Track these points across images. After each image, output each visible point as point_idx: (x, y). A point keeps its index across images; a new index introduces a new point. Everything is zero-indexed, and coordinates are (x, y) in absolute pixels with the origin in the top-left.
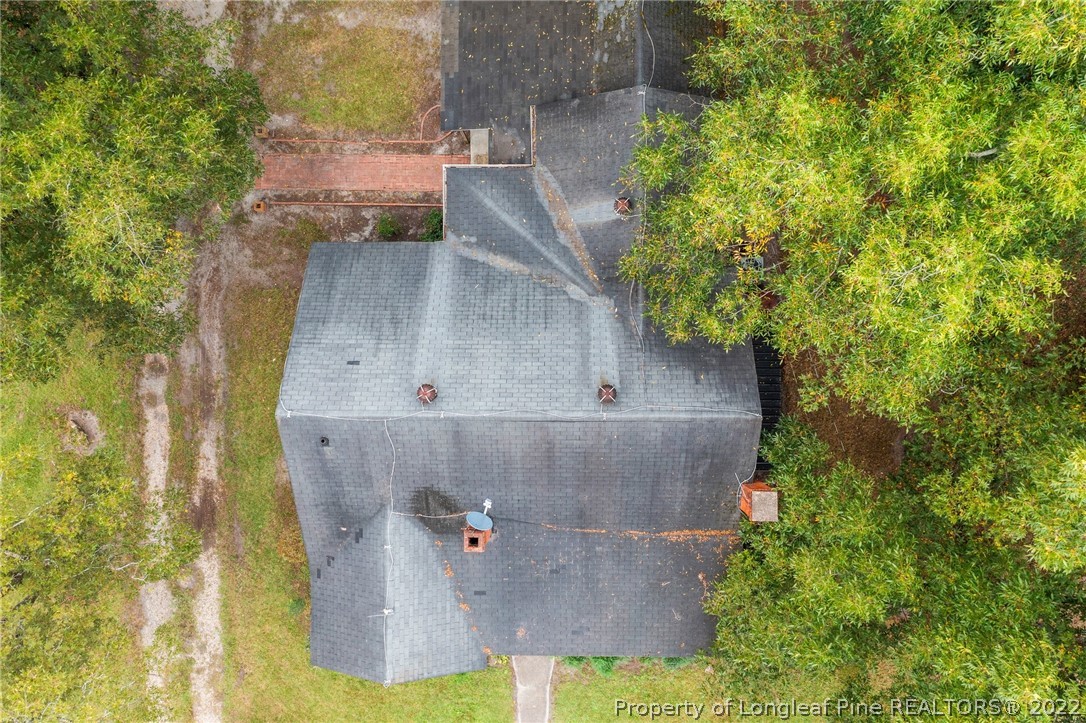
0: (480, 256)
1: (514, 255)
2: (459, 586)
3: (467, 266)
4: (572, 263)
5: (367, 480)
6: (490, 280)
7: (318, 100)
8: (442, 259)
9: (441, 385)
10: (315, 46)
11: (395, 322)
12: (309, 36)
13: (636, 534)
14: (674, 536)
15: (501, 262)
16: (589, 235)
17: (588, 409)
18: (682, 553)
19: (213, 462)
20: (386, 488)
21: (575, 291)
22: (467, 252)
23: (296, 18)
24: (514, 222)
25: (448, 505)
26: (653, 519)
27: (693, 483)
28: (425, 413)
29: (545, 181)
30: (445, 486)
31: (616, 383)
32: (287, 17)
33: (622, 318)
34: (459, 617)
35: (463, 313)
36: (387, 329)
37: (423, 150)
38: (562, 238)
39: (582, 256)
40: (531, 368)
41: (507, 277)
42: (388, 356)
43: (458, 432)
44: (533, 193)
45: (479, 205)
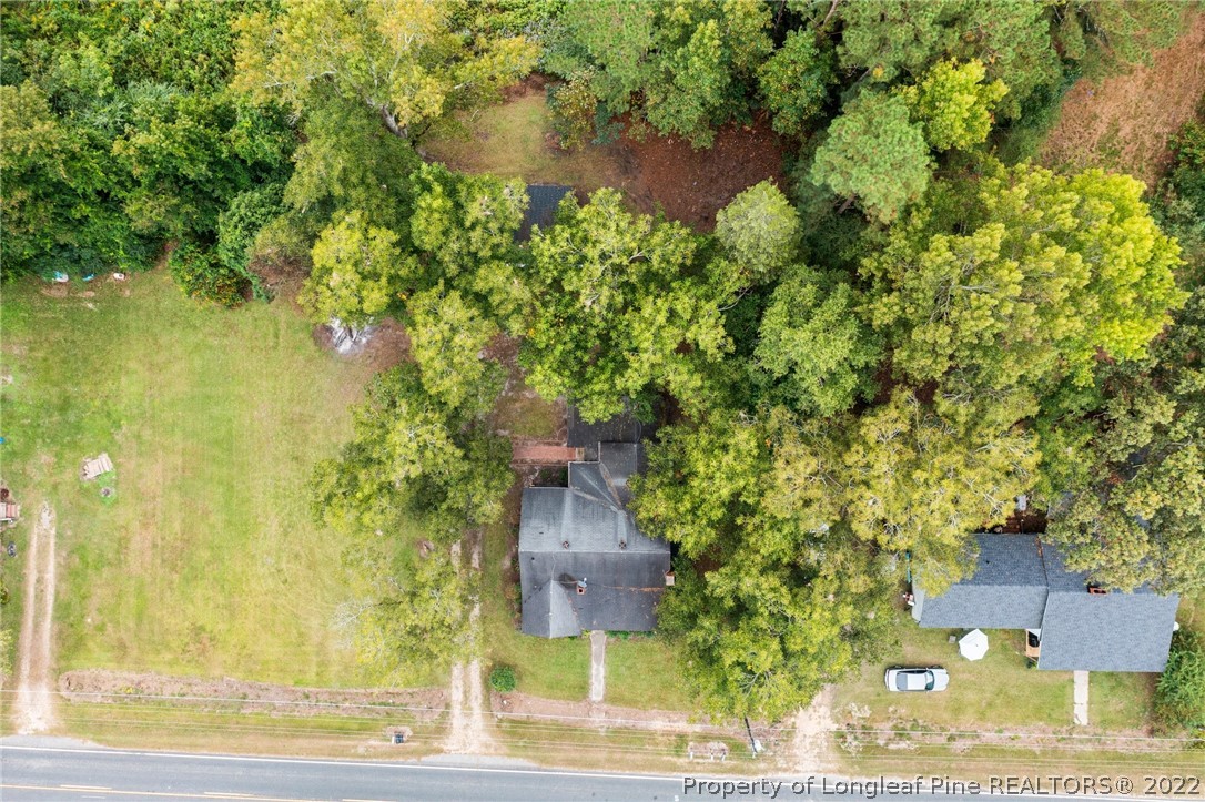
0: (582, 494)
1: (593, 495)
2: (574, 606)
3: (577, 498)
4: (612, 497)
5: (545, 571)
6: (585, 503)
7: (519, 425)
8: (569, 494)
9: (570, 541)
10: (518, 405)
11: (554, 519)
12: (515, 401)
13: (633, 589)
14: (646, 590)
15: (589, 497)
16: (619, 489)
17: (616, 550)
18: (649, 595)
19: (477, 561)
20: (552, 574)
21: (613, 508)
22: (577, 493)
23: (510, 394)
24: (593, 483)
25: (571, 579)
26: (639, 584)
27: (651, 573)
28: (565, 550)
29: (604, 470)
30: (570, 573)
31: (625, 541)
32: (507, 393)
33: (629, 518)
34: (574, 618)
35: (576, 515)
36: (552, 521)
37: (558, 444)
38: (609, 489)
39: (616, 496)
40: (599, 536)
41: (591, 502)
42: (552, 531)
43: (575, 556)
44: (600, 473)
45: (581, 477)
